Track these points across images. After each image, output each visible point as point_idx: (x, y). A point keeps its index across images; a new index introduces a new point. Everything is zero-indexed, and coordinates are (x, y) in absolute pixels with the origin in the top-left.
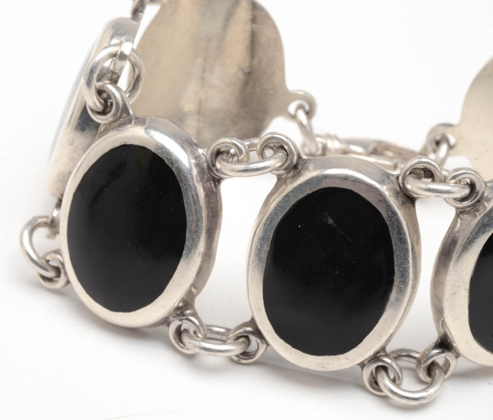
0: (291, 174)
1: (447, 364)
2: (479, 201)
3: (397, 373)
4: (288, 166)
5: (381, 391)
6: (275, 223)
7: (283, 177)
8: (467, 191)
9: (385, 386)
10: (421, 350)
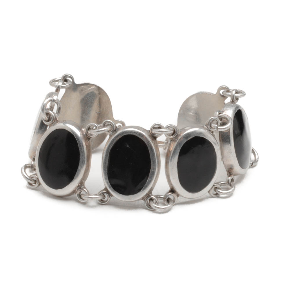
0: (114, 133)
1: (174, 199)
2: (177, 136)
3: (156, 201)
4: (113, 130)
5: (152, 208)
6: (110, 149)
7: (111, 134)
8: (172, 132)
9: (153, 206)
10: (164, 194)
